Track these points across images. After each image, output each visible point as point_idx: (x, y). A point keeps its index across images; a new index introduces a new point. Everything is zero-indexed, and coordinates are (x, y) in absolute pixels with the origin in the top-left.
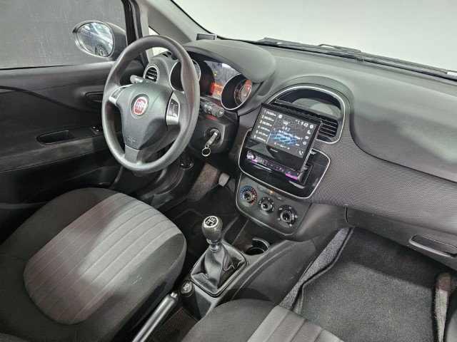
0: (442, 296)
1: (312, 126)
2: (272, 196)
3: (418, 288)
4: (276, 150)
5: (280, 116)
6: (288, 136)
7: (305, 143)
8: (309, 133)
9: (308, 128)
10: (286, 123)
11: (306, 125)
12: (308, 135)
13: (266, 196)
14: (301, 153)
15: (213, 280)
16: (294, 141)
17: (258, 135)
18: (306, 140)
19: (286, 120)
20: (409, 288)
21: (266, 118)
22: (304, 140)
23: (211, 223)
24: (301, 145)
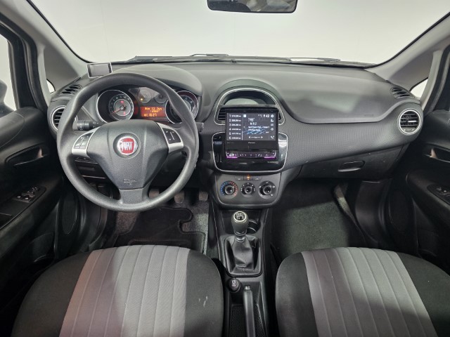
0: (342, 200)
1: (272, 116)
2: (250, 180)
3: (326, 205)
4: (253, 141)
5: (245, 116)
6: (258, 129)
7: (272, 129)
8: (272, 121)
9: (270, 118)
10: (252, 120)
11: (268, 116)
12: (272, 123)
13: (245, 182)
14: (272, 137)
15: (249, 266)
16: (264, 130)
17: (232, 136)
18: (272, 127)
19: (251, 117)
20: (321, 208)
21: (233, 120)
22: (271, 127)
23: (241, 217)
24: (271, 132)
